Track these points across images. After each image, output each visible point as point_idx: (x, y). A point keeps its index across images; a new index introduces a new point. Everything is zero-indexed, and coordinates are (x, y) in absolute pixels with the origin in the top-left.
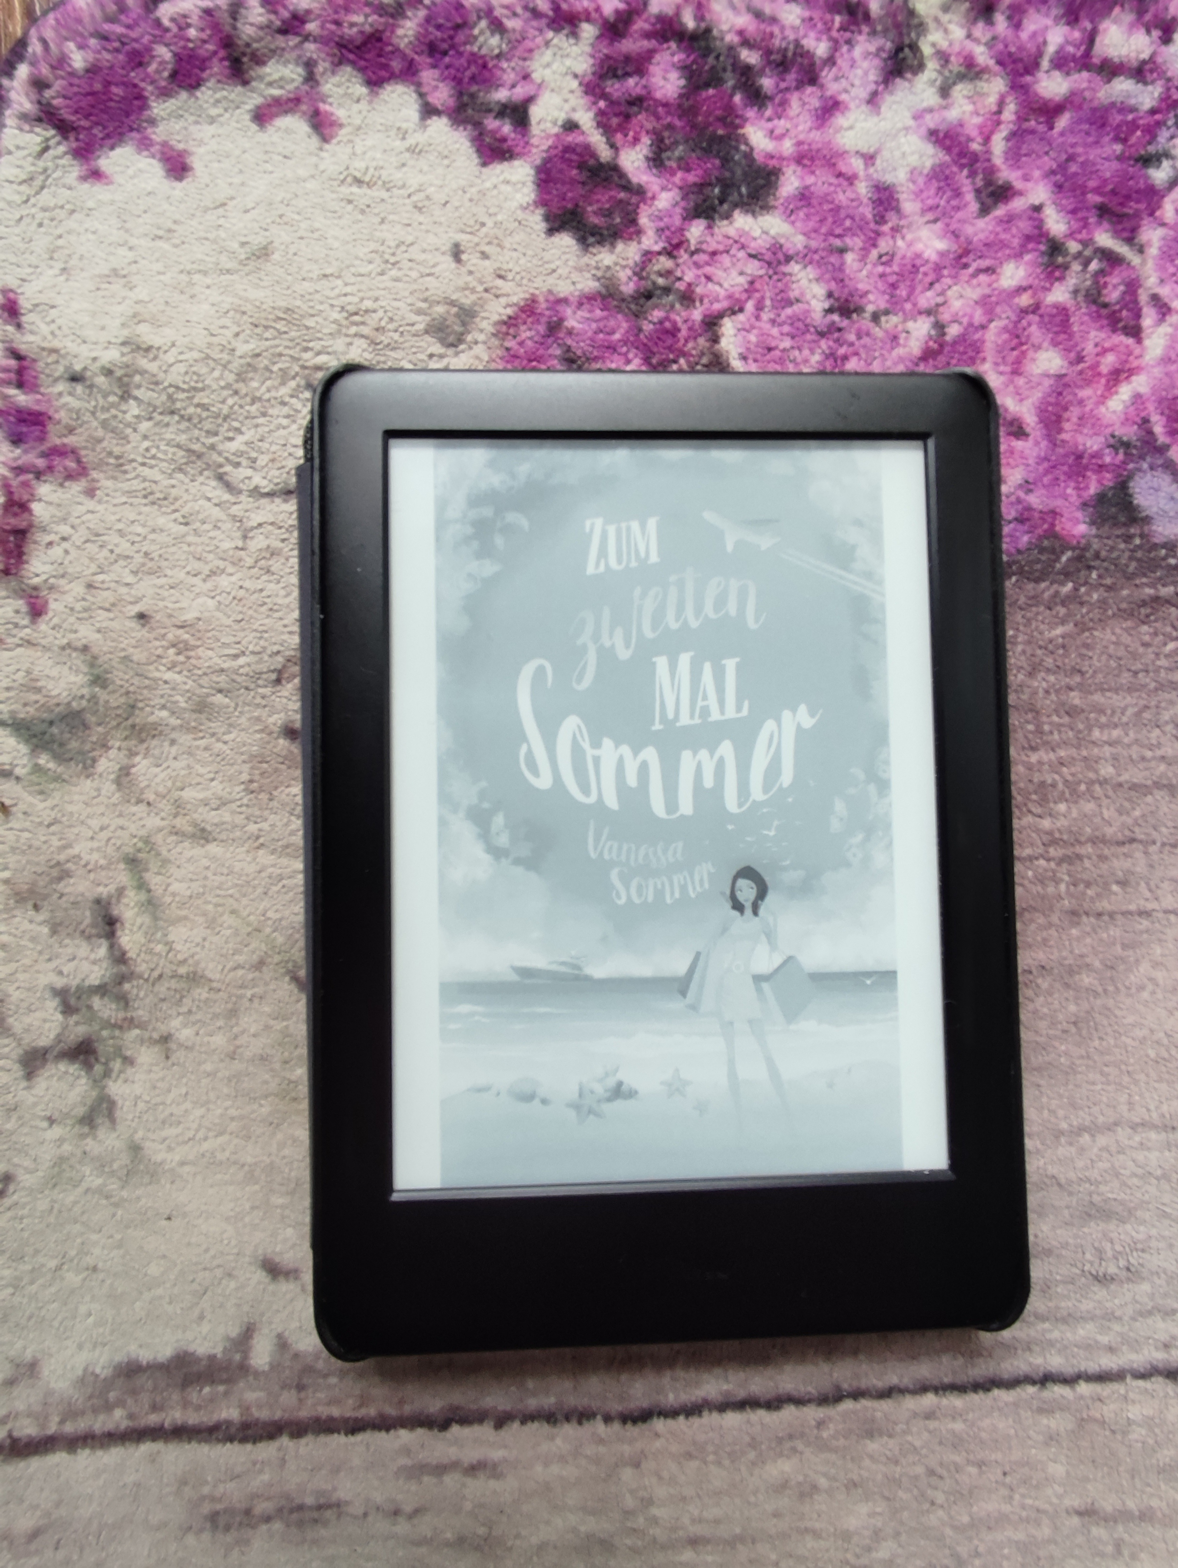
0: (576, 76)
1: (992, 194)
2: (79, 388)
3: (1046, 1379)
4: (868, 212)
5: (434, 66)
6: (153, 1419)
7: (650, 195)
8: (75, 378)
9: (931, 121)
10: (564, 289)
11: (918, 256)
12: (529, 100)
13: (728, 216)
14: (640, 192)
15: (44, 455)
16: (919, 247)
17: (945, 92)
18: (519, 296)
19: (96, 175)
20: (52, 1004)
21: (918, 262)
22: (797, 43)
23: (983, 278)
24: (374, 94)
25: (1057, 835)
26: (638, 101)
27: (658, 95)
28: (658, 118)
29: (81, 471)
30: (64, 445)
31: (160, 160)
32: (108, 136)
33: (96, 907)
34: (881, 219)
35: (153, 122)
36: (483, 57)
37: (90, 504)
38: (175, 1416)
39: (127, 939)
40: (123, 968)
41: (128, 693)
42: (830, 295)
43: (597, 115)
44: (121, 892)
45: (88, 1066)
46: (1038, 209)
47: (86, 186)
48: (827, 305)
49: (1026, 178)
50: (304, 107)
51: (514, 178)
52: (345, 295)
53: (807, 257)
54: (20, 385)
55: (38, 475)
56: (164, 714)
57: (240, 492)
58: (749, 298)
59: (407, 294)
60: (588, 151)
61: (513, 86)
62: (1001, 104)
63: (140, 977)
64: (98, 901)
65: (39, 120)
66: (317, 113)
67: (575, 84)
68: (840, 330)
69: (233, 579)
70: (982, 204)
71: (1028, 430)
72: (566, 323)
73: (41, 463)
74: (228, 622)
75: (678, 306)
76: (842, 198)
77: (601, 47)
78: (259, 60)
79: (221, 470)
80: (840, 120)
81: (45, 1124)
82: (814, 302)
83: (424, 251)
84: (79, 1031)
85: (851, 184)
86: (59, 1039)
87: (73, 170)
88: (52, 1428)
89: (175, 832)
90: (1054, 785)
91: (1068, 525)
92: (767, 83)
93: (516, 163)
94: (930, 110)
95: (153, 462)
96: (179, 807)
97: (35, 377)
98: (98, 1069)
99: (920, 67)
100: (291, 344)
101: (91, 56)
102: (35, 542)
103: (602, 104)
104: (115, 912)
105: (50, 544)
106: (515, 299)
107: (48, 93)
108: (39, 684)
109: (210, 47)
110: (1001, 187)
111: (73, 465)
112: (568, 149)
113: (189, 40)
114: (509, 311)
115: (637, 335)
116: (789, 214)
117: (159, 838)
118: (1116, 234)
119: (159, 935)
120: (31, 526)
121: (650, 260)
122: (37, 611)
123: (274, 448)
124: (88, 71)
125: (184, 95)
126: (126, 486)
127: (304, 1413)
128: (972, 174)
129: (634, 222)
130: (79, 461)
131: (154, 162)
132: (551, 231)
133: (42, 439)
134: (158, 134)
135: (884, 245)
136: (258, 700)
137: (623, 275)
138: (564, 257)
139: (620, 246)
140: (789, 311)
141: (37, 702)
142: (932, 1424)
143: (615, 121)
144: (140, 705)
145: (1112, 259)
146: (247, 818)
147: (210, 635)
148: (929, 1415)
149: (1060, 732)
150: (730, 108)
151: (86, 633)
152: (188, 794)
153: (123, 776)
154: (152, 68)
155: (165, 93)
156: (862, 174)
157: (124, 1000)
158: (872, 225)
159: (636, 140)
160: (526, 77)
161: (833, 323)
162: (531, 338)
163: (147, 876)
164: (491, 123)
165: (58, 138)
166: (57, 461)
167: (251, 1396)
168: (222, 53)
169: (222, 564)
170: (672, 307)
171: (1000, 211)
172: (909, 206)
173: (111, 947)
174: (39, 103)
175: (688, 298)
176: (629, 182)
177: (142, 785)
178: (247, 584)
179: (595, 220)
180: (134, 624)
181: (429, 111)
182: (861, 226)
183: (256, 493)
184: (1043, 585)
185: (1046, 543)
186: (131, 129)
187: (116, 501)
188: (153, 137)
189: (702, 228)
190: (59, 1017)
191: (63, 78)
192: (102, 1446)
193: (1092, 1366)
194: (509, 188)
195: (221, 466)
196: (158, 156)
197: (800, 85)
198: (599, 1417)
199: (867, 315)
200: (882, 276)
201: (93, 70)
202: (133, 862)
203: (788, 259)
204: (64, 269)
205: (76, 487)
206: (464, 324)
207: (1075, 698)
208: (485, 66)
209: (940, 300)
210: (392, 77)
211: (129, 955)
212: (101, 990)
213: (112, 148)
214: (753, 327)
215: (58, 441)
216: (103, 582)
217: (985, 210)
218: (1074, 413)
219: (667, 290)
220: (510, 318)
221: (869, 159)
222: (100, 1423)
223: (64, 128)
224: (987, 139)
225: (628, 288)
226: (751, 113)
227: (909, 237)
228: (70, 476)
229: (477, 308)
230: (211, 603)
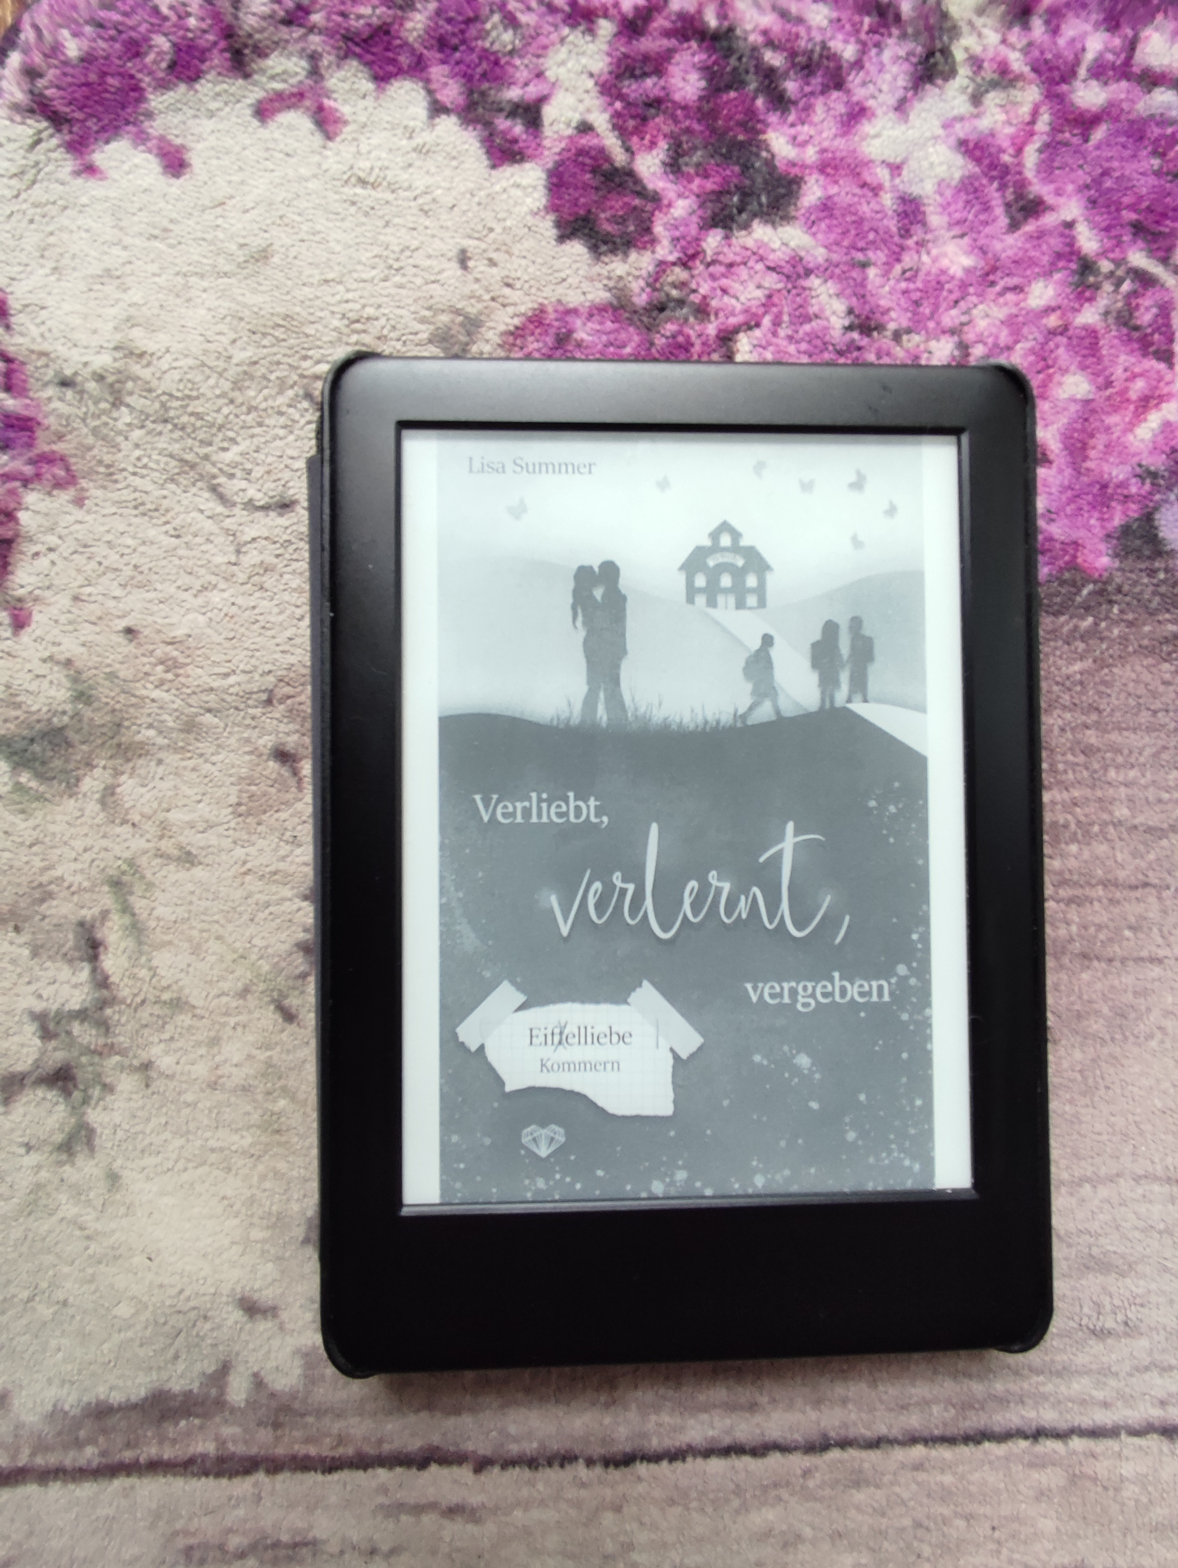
0: (591, 75)
1: (1023, 209)
2: (69, 394)
3: (1038, 1434)
4: (892, 225)
5: (443, 62)
6: (128, 1455)
7: (665, 202)
8: (65, 383)
9: (961, 131)
10: (573, 299)
11: (943, 272)
12: (542, 100)
13: (746, 226)
14: (655, 199)
15: (31, 462)
16: (945, 263)
17: (976, 99)
18: (526, 306)
19: (90, 170)
20: (30, 1029)
21: (943, 278)
22: (824, 46)
23: (1010, 297)
24: (380, 89)
25: (1068, 876)
26: (656, 103)
27: (677, 97)
28: (676, 121)
29: (69, 480)
30: (53, 452)
31: (157, 155)
32: (103, 129)
33: (80, 929)
34: (906, 233)
35: (150, 115)
36: (495, 53)
37: (79, 514)
38: (150, 1451)
39: (111, 963)
40: (105, 992)
41: (113, 711)
42: (850, 311)
43: (612, 117)
44: (105, 915)
45: (67, 1093)
46: (1070, 225)
47: (80, 181)
48: (847, 323)
49: (1058, 193)
50: (307, 103)
51: (524, 182)
52: (347, 301)
53: (827, 271)
54: (8, 388)
55: (26, 482)
56: (151, 733)
57: (234, 504)
58: (766, 313)
59: (410, 301)
60: (602, 154)
61: (526, 84)
62: (1035, 113)
63: (123, 1002)
64: (81, 924)
65: (32, 111)
66: (321, 108)
67: (590, 84)
68: (859, 348)
69: (226, 595)
70: (1012, 218)
71: (1052, 457)
72: (575, 335)
73: (29, 470)
74: (220, 639)
75: (692, 319)
76: (865, 209)
77: (618, 45)
78: (261, 53)
79: (215, 482)
80: (867, 127)
81: (22, 1151)
82: (833, 319)
83: (429, 257)
84: (57, 1056)
85: (876, 195)
86: (37, 1064)
87: (68, 164)
88: (23, 1460)
89: (160, 854)
90: (1066, 826)
91: (1091, 557)
92: (791, 86)
93: (527, 166)
94: (961, 119)
95: (144, 472)
96: (164, 828)
97: (25, 381)
98: (77, 1095)
99: (952, 73)
100: (289, 352)
101: (85, 44)
102: (22, 553)
103: (618, 105)
104: (99, 936)
105: (37, 554)
106: (522, 309)
107: (41, 83)
108: (19, 699)
109: (211, 37)
110: (1032, 201)
111: (62, 473)
112: (581, 152)
113: (188, 30)
114: (517, 321)
115: (649, 349)
116: (811, 225)
117: (143, 861)
118: (1152, 253)
119: (143, 959)
120: (17, 535)
121: (664, 271)
122: (19, 623)
123: (270, 459)
124: (82, 60)
125: (182, 87)
126: (115, 496)
127: (280, 1451)
128: (1002, 188)
129: (648, 230)
130: (68, 470)
131: (150, 157)
132: (562, 238)
133: (30, 445)
134: (156, 127)
135: (908, 260)
136: (248, 721)
137: (636, 286)
138: (575, 266)
139: (633, 255)
140: (807, 327)
141: (17, 718)
142: (921, 1476)
143: (631, 123)
144: (126, 723)
145: (1145, 280)
146: (235, 842)
147: (199, 652)
148: (918, 1467)
149: (1074, 771)
150: (751, 113)
151: (70, 647)
152: (175, 816)
153: (108, 795)
154: (150, 58)
155: (163, 85)
156: (887, 184)
157: (105, 1026)
158: (897, 239)
159: (653, 144)
160: (540, 75)
161: (853, 341)
162: (538, 350)
163: (132, 899)
164: (502, 123)
165: (51, 131)
166: (45, 468)
167: (228, 1431)
168: (223, 44)
169: (214, 579)
170: (686, 320)
171: (1030, 227)
172: (936, 219)
173: (94, 970)
174: (31, 92)
175: (702, 311)
176: (644, 188)
177: (127, 805)
178: (240, 601)
179: (607, 227)
180: (121, 639)
181: (437, 109)
182: (885, 240)
183: (250, 506)
184: (1063, 619)
185: (1067, 575)
186: (128, 123)
187: (105, 512)
188: (150, 131)
189: (719, 238)
190: (38, 1042)
191: (56, 67)
192: (74, 1480)
193: (1085, 1421)
194: (519, 193)
195: (214, 477)
196: (155, 151)
197: (825, 90)
198: (581, 1461)
199: (888, 333)
200: (905, 292)
201: (88, 59)
202: (117, 884)
203: (808, 272)
204: (55, 269)
205: (64, 497)
206: (469, 334)
207: (1091, 737)
208: (496, 63)
209: (964, 319)
210: (400, 72)
211: (112, 979)
212: (82, 1015)
213: (107, 142)
214: (769, 344)
215: (46, 448)
216: (90, 595)
217: (1014, 226)
218: (1100, 441)
219: (681, 303)
220: (517, 328)
221: (896, 169)
222: (69, 1459)
223: (57, 120)
224: (1019, 151)
225: (641, 300)
226: (773, 118)
227: (934, 252)
228: (59, 485)
229: (483, 318)
230: (202, 619)
